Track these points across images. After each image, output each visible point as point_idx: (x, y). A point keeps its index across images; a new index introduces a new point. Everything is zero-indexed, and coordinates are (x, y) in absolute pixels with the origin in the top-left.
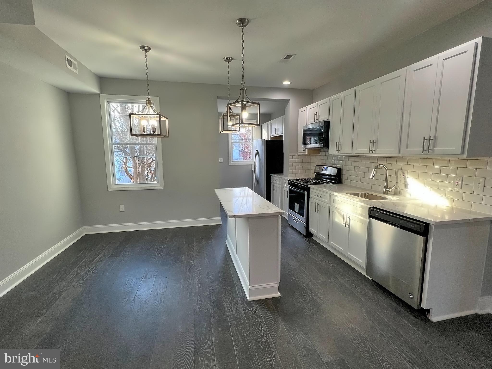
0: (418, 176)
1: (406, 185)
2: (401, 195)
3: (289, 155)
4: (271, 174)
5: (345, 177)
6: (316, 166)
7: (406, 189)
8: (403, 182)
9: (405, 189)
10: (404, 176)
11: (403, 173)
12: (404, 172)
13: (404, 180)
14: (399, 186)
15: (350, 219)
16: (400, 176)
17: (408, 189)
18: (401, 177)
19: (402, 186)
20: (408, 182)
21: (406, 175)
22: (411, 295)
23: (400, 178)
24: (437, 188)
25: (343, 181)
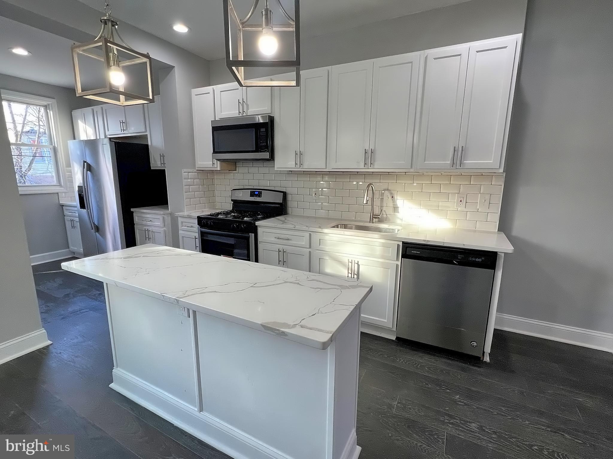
0: (410, 196)
1: (395, 208)
2: (389, 221)
3: (183, 172)
4: (132, 210)
5: (291, 204)
6: (233, 190)
7: (397, 214)
8: (391, 204)
9: (393, 214)
10: (392, 197)
11: (391, 194)
12: (393, 193)
13: (393, 202)
14: (385, 211)
15: (359, 265)
16: (387, 198)
17: (399, 213)
18: (388, 200)
19: (388, 210)
20: (399, 205)
21: (396, 196)
22: (473, 343)
23: (388, 202)
24: (437, 210)
25: (290, 210)
